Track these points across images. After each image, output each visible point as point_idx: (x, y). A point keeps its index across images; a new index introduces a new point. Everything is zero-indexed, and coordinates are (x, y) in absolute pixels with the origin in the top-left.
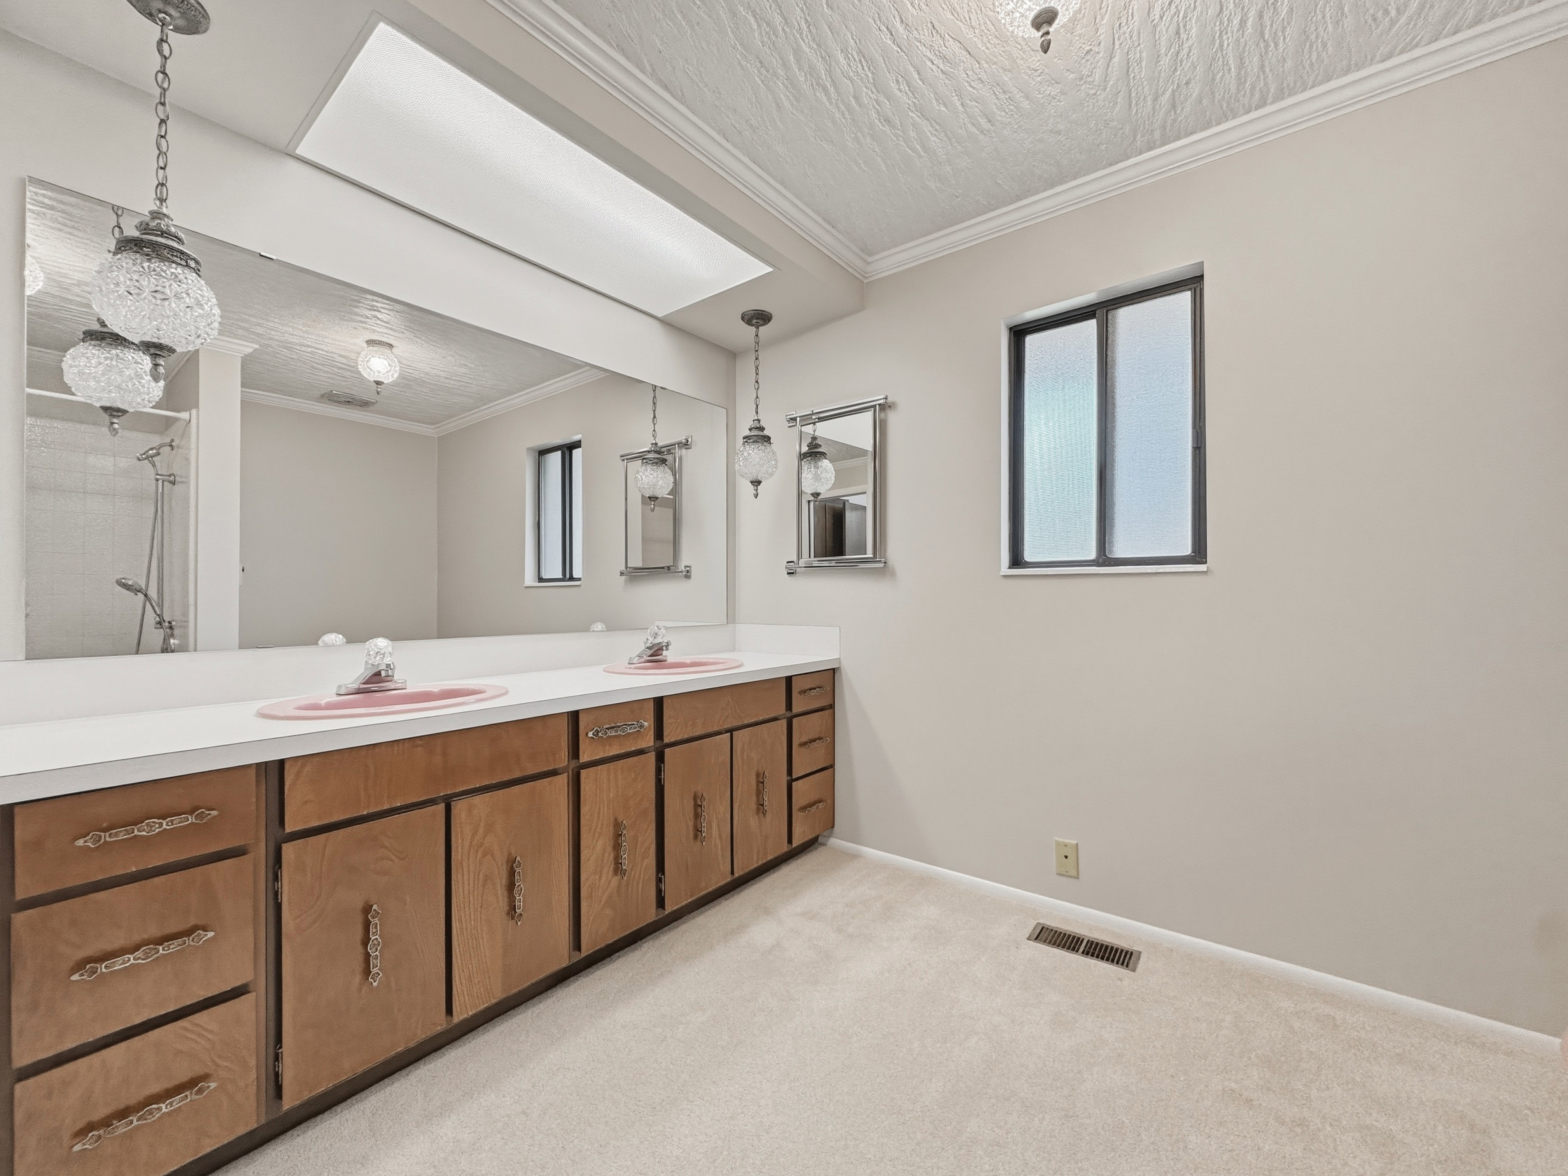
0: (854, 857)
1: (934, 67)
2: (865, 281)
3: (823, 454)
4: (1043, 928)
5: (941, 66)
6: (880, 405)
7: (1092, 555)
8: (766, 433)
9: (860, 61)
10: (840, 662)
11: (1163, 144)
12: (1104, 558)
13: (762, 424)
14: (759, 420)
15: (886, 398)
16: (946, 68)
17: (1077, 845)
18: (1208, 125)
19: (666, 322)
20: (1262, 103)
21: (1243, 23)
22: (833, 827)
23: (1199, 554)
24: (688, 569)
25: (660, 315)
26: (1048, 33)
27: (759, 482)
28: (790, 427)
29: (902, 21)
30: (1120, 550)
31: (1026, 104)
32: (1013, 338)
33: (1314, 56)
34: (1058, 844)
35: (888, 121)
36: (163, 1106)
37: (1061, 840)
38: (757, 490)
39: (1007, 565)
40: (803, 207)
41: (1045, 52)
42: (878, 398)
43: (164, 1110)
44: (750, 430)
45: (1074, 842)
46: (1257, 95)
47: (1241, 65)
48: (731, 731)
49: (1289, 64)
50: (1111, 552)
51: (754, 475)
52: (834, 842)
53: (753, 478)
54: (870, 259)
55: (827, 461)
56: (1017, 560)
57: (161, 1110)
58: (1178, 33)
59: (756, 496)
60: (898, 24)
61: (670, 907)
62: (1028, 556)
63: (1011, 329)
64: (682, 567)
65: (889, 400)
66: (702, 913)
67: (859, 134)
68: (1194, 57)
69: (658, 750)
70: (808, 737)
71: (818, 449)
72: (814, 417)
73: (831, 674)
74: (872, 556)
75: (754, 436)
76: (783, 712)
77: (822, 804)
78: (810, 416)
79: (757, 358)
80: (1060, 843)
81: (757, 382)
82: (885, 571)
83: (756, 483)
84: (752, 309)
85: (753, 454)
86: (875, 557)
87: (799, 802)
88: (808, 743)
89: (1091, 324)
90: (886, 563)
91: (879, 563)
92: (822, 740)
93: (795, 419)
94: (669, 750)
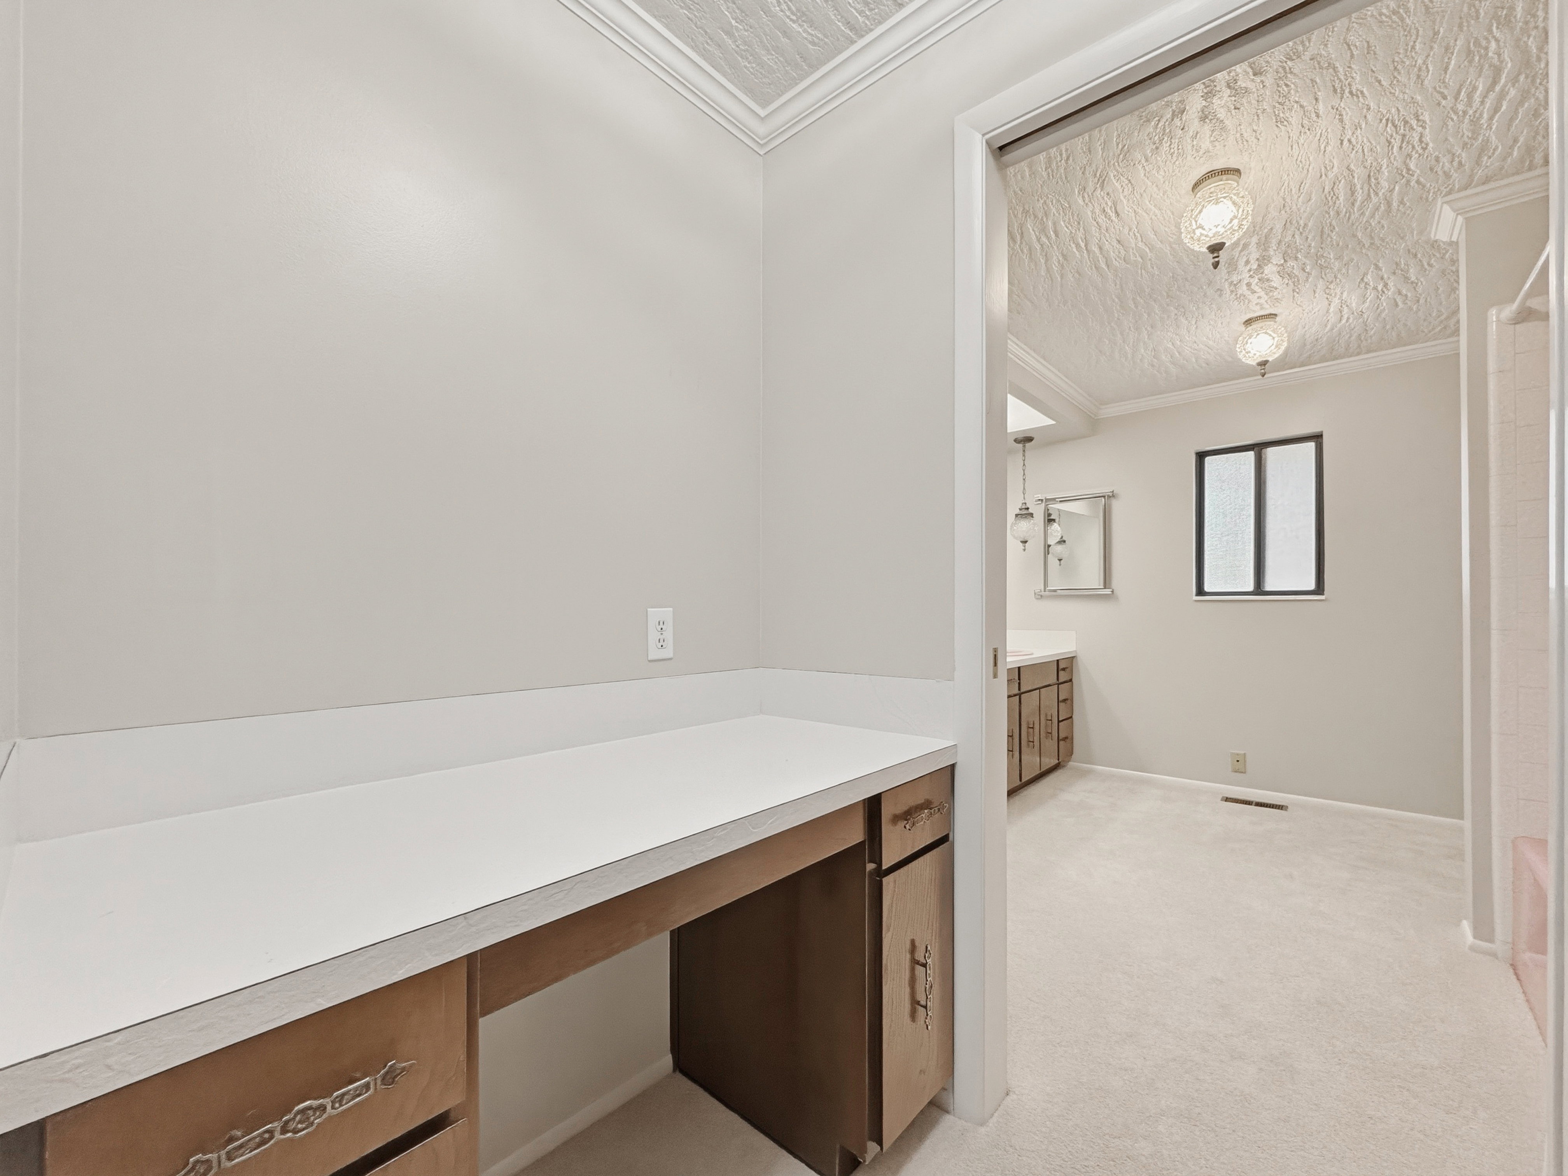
0: (1089, 772)
1: (1189, 352)
2: (1095, 419)
3: (1054, 520)
4: (1227, 797)
5: (1193, 352)
6: (1108, 496)
7: (1250, 587)
8: (1030, 511)
10: (1077, 652)
12: (1259, 589)
13: (1028, 505)
14: (1025, 503)
15: (1113, 492)
16: (1195, 352)
17: (1245, 754)
18: (1327, 361)
20: (1357, 355)
21: (1350, 337)
22: (1072, 754)
23: (1320, 588)
27: (1026, 542)
28: (1037, 505)
30: (1268, 587)
32: (1198, 457)
33: (1385, 343)
34: (1232, 754)
35: (1153, 366)
37: (1234, 752)
38: (1025, 547)
39: (1195, 594)
42: (1106, 490)
44: (1020, 509)
45: (1243, 752)
46: (1355, 354)
47: (1348, 346)
48: (1039, 689)
49: (1373, 345)
50: (1264, 587)
51: (1022, 537)
52: (1071, 763)
53: (1023, 539)
54: (1100, 407)
55: (1055, 524)
56: (1200, 591)
59: (1025, 550)
61: (1024, 780)
62: (1207, 588)
63: (1197, 453)
68: (1324, 345)
69: (1020, 695)
70: (1064, 698)
71: (1052, 517)
72: (1057, 500)
73: (1071, 659)
74: (1102, 587)
75: (1025, 514)
76: (1055, 681)
77: (1068, 739)
78: (1054, 499)
79: (1024, 465)
80: (1233, 753)
81: (1024, 479)
82: (1112, 596)
83: (1025, 542)
84: (1021, 436)
85: (1024, 525)
86: (1105, 588)
87: (1062, 736)
88: (1065, 700)
89: (1251, 454)
90: (1112, 592)
91: (1108, 591)
92: (1068, 701)
93: (1042, 500)
94: (1022, 695)
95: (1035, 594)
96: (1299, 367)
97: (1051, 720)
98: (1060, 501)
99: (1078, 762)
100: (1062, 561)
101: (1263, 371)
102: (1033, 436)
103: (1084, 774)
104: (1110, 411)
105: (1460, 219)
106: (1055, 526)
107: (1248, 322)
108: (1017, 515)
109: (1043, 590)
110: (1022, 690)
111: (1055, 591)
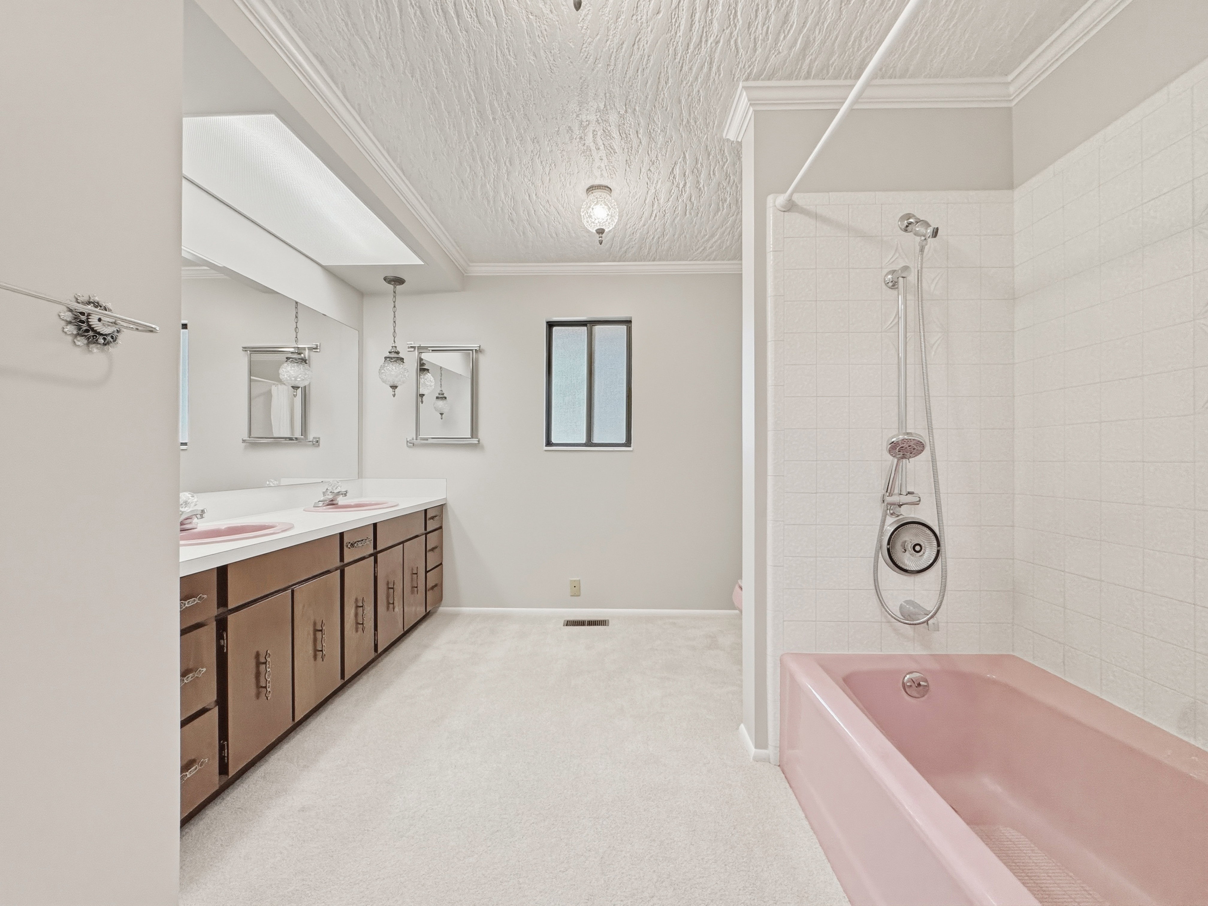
0: (456, 614)
1: (542, 212)
2: (465, 275)
3: (427, 370)
4: (567, 621)
5: (545, 213)
6: (476, 350)
7: (584, 441)
8: (401, 355)
9: (511, 199)
10: (446, 500)
11: (619, 261)
12: (589, 443)
13: (398, 349)
14: (396, 347)
15: (480, 347)
16: (547, 214)
17: (580, 580)
18: (635, 261)
19: (329, 271)
20: (654, 260)
21: (653, 238)
22: (441, 600)
23: (628, 443)
24: (318, 439)
25: (323, 264)
26: (602, 237)
27: (396, 387)
28: (409, 351)
29: (536, 195)
30: (595, 440)
31: (574, 235)
32: (548, 326)
33: (672, 253)
35: (512, 221)
36: (188, 773)
37: (572, 579)
38: (394, 392)
39: (545, 444)
40: (449, 237)
41: (601, 244)
42: (475, 346)
43: (188, 776)
44: (390, 352)
45: (578, 579)
46: (653, 258)
47: (650, 248)
48: (403, 542)
49: (664, 253)
50: (593, 440)
51: (392, 380)
52: (441, 609)
53: (392, 384)
54: (471, 264)
55: (430, 375)
56: (549, 443)
57: (187, 776)
58: (633, 233)
59: (394, 395)
60: (534, 195)
61: (379, 649)
62: (554, 440)
63: (547, 322)
64: (311, 437)
65: (482, 347)
66: (387, 655)
67: (495, 220)
68: (636, 241)
69: (375, 555)
70: (433, 546)
71: (425, 367)
72: (429, 349)
73: (441, 508)
74: (470, 437)
75: (395, 357)
76: (423, 531)
77: (438, 586)
78: (426, 348)
79: (395, 307)
80: (571, 581)
81: (395, 322)
82: (477, 446)
83: (394, 387)
84: (391, 274)
85: (394, 369)
86: (472, 437)
87: (429, 585)
88: (433, 549)
89: (584, 329)
90: (479, 441)
91: (475, 441)
92: (438, 548)
93: (414, 347)
94: (379, 555)
95: (407, 442)
96: (618, 262)
97: (416, 574)
98: (432, 350)
99: (447, 607)
100: (443, 415)
101: (601, 239)
102: (405, 280)
103: (454, 616)
104: (479, 270)
105: (751, 109)
106: (429, 376)
107: (591, 189)
108: (386, 358)
109: (415, 438)
110: (379, 549)
111: (427, 439)
